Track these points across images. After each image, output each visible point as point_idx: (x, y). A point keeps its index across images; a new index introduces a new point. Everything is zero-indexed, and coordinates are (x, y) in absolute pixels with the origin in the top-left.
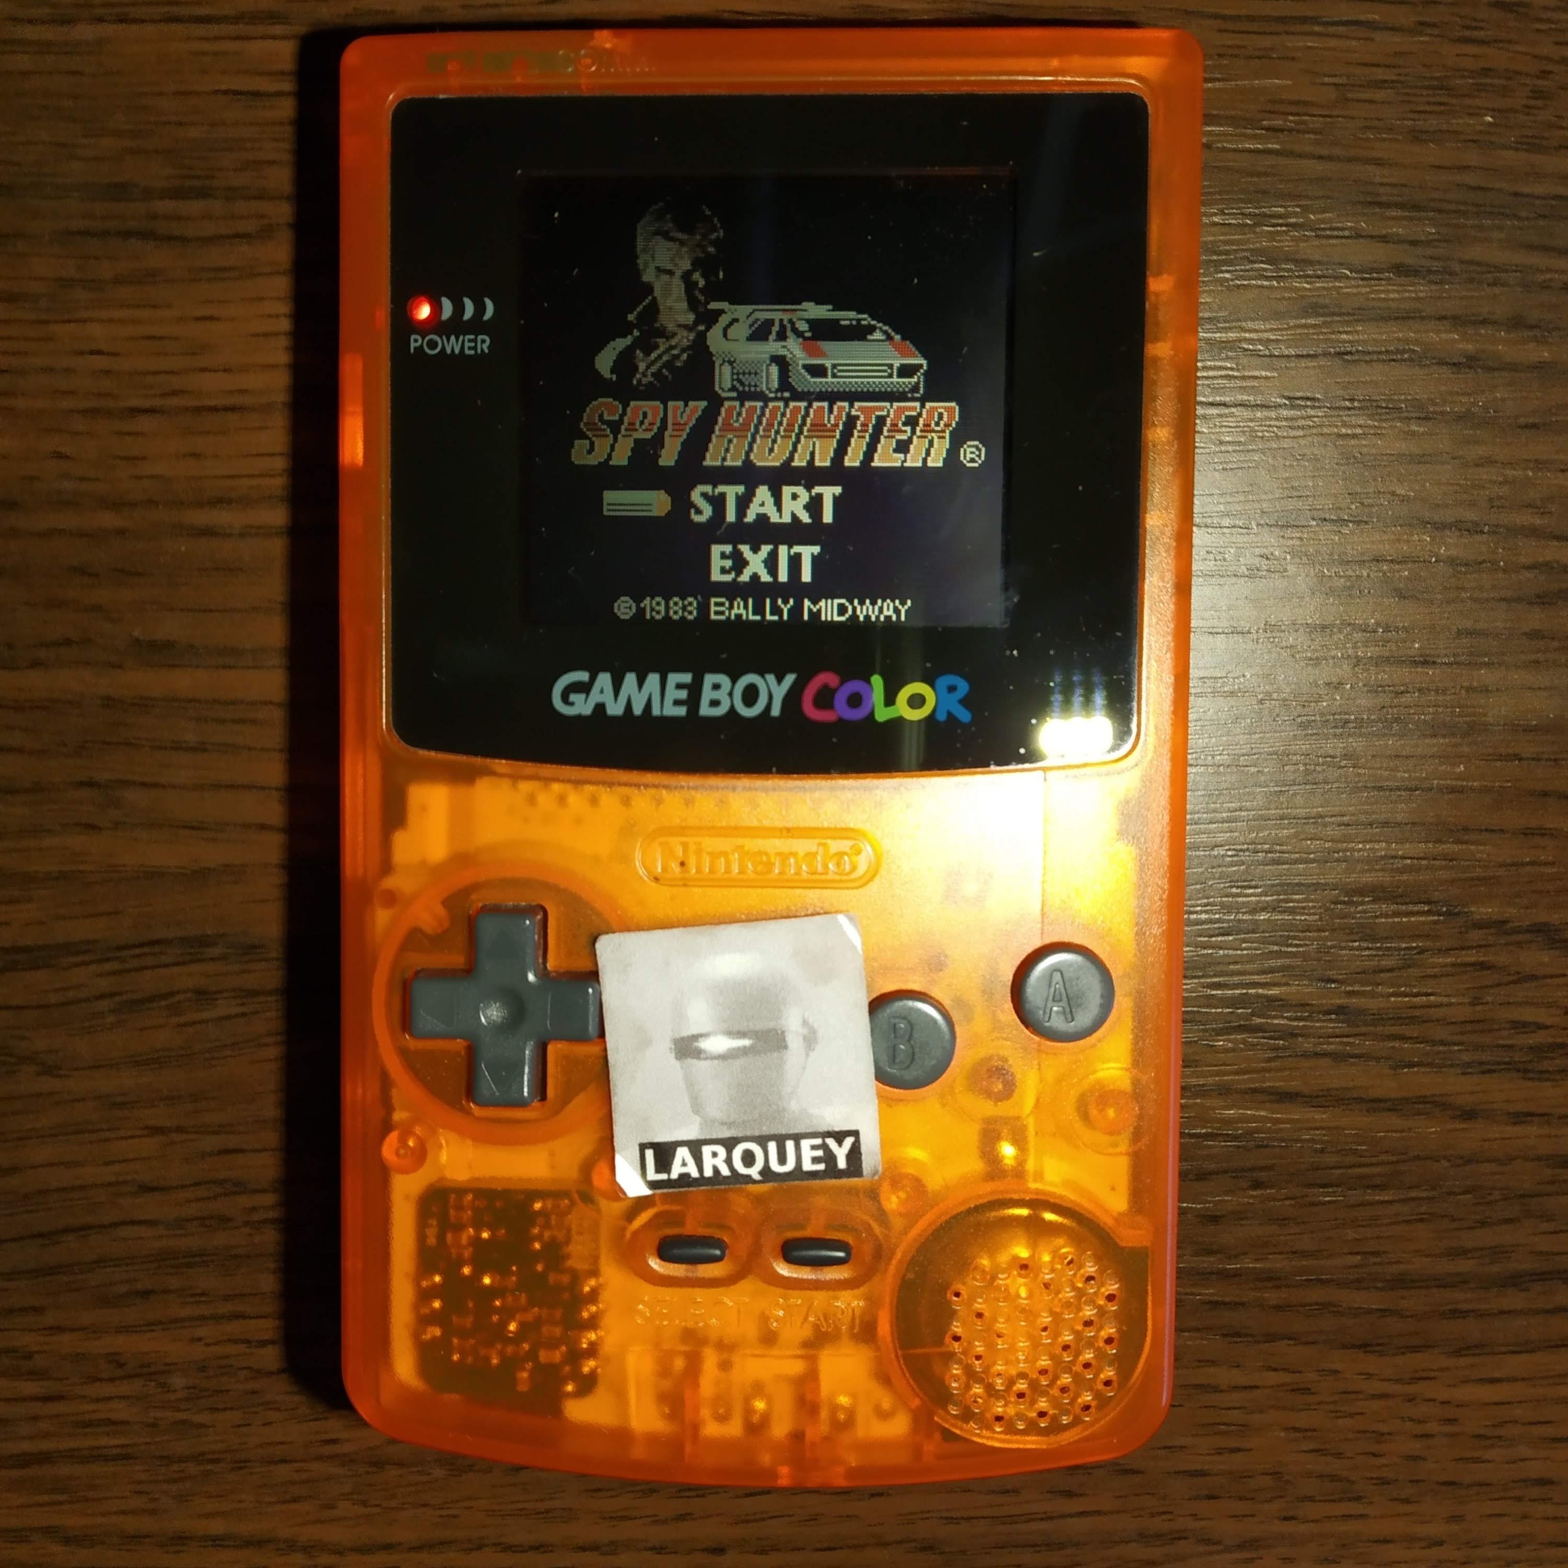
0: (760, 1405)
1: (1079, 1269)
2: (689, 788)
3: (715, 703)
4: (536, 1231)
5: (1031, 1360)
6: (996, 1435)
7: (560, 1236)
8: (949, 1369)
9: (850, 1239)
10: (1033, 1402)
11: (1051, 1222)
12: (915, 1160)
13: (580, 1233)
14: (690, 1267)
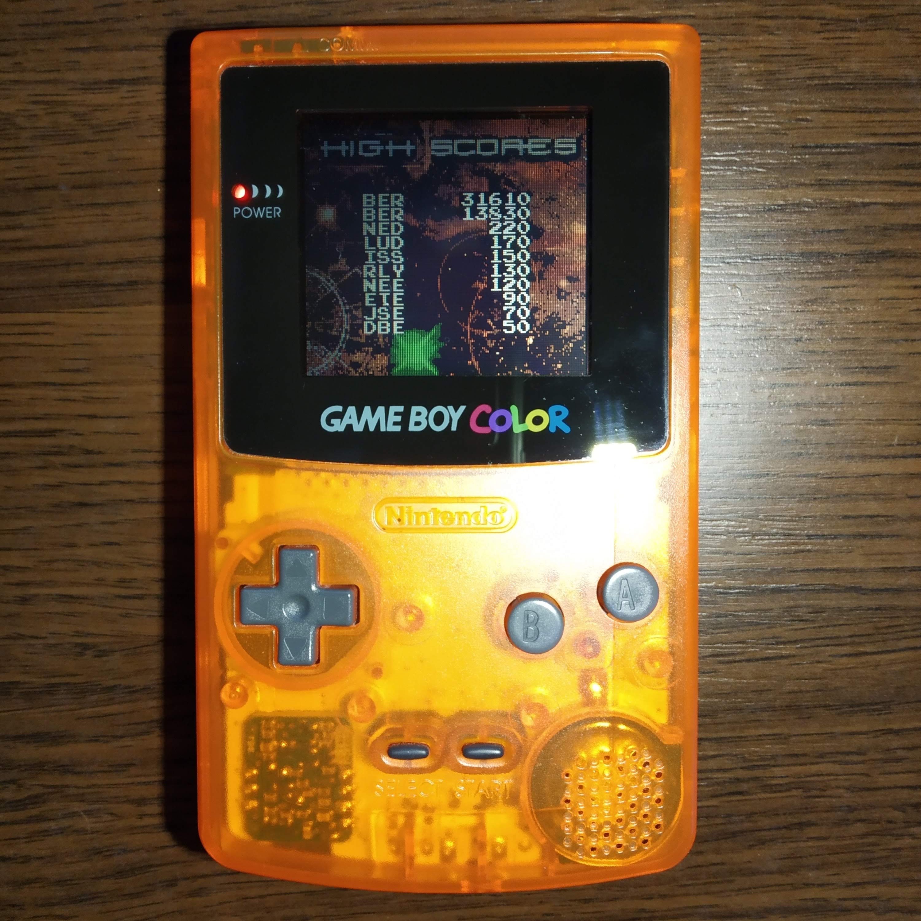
0: (450, 844)
1: (640, 758)
2: (403, 474)
3: (418, 424)
4: (314, 742)
5: (612, 812)
6: (592, 859)
7: (328, 744)
8: (563, 819)
9: (503, 744)
10: (613, 839)
11: (623, 730)
12: (541, 695)
13: (341, 742)
14: (407, 761)
